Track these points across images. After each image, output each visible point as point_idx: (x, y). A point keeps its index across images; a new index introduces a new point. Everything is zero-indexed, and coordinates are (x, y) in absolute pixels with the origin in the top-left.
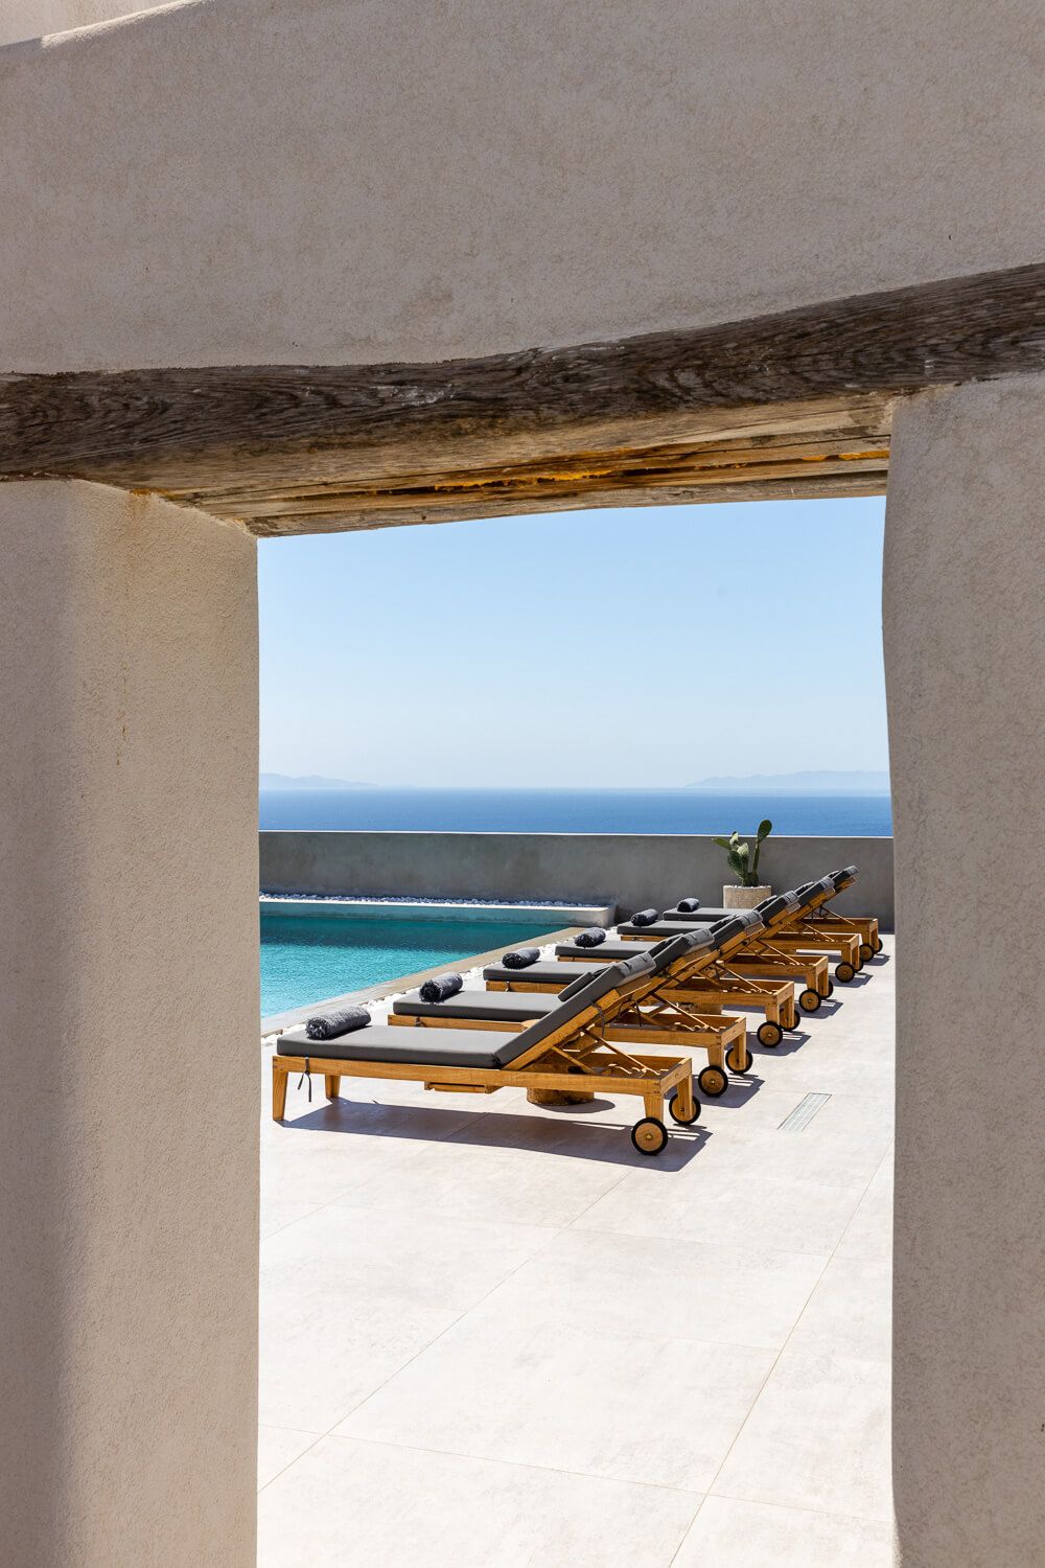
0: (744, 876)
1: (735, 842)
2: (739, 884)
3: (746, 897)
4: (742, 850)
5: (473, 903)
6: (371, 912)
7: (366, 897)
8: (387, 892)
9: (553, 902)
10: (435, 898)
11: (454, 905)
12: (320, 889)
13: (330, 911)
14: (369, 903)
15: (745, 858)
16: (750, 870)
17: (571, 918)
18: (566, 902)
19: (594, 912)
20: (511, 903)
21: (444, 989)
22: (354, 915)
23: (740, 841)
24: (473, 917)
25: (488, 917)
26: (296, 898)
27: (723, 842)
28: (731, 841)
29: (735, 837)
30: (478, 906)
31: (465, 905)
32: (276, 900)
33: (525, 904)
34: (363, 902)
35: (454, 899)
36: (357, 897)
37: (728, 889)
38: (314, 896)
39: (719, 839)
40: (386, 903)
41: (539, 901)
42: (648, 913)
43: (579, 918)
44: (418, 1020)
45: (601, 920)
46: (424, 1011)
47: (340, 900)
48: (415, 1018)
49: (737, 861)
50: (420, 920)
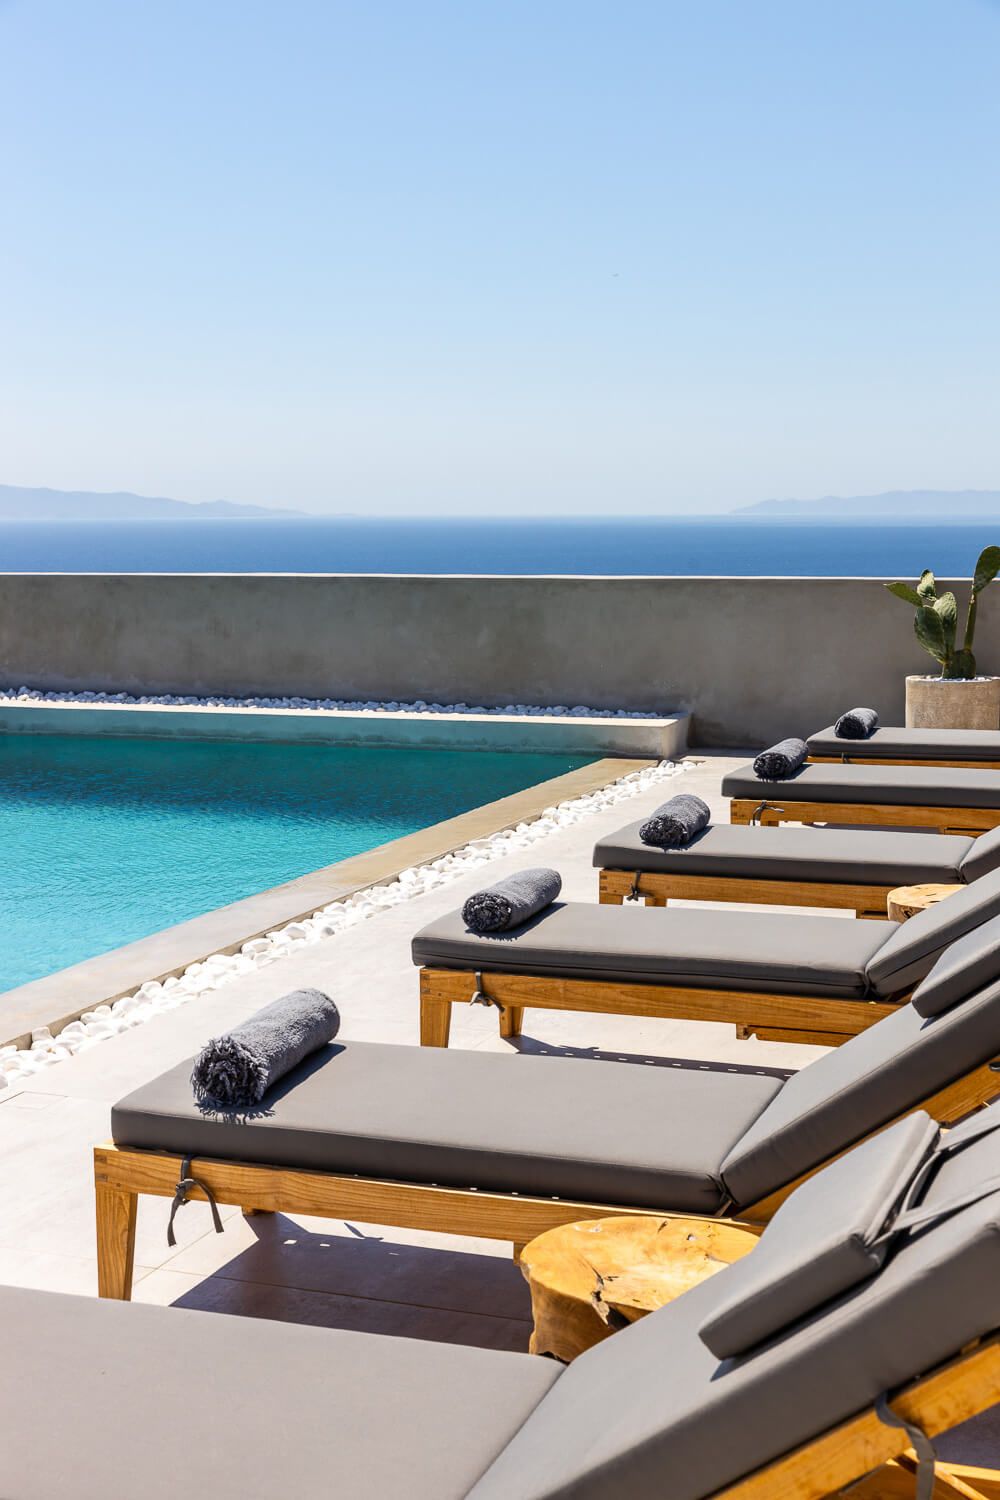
0: (947, 658)
1: (929, 591)
2: (935, 673)
3: (954, 698)
4: (942, 605)
5: (418, 710)
6: (223, 727)
7: (218, 697)
8: (256, 688)
9: (569, 708)
10: (345, 700)
11: (381, 714)
12: (133, 682)
13: (144, 725)
14: (222, 709)
15: (949, 622)
16: (959, 644)
17: (605, 740)
18: (595, 708)
19: (650, 728)
20: (489, 708)
21: (273, 1061)
22: (193, 733)
23: (938, 589)
24: (416, 738)
25: (446, 736)
26: (88, 699)
27: (904, 591)
28: (920, 589)
29: (928, 581)
30: (426, 716)
31: (401, 715)
32: (49, 704)
33: (516, 713)
34: (210, 708)
35: (381, 701)
36: (201, 698)
37: (916, 685)
38: (120, 696)
39: (900, 584)
40: (253, 710)
41: (542, 705)
42: (788, 748)
43: (622, 741)
44: (187, 1172)
45: (664, 744)
46: (205, 1142)
47: (168, 703)
48: (175, 1165)
49: (934, 628)
50: (315, 744)
